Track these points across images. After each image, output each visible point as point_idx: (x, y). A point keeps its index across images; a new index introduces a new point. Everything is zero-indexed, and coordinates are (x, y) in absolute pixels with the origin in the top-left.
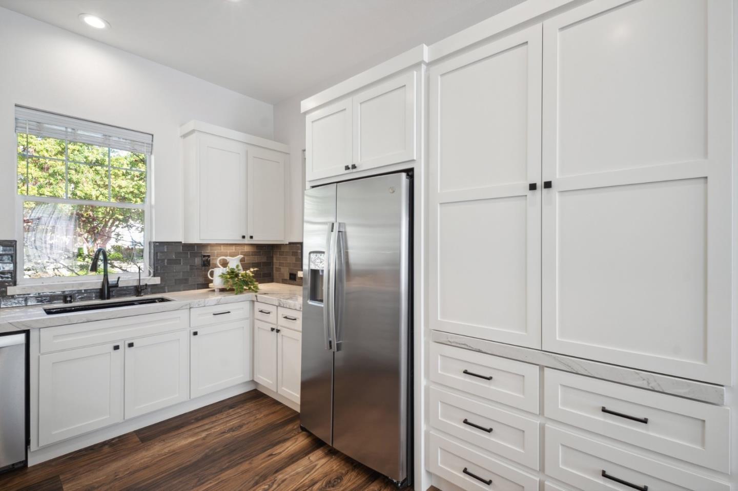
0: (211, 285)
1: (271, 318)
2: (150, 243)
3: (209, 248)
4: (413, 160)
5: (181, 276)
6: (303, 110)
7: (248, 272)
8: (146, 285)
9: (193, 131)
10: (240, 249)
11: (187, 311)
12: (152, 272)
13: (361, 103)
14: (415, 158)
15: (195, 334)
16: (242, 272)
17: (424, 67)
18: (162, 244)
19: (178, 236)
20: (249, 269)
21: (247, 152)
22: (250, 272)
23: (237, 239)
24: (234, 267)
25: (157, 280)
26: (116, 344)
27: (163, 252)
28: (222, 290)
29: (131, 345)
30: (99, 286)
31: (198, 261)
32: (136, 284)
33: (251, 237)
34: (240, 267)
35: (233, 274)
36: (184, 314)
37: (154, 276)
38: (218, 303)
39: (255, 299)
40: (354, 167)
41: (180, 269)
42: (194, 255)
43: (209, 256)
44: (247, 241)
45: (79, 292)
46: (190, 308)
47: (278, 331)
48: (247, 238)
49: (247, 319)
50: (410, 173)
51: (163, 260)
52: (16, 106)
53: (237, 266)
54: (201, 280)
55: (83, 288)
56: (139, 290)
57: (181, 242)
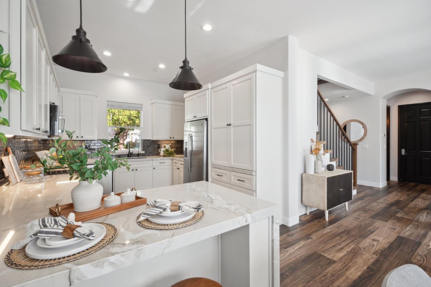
0: (160, 154)
1: (177, 165)
2: (141, 140)
3: (160, 141)
4: (207, 116)
5: (151, 151)
6: (184, 97)
7: (172, 150)
8: (140, 153)
9: (154, 103)
10: (171, 142)
11: (152, 161)
12: (142, 149)
13: (197, 98)
14: (208, 115)
15: (154, 168)
16: (170, 150)
17: (210, 90)
18: (145, 140)
19: (149, 138)
20: (172, 149)
21: (172, 108)
22: (173, 150)
23: (168, 138)
24: (168, 148)
25: (144, 152)
26: (133, 169)
27: (145, 143)
28: (164, 156)
29: (136, 170)
30: (128, 153)
31: (156, 146)
32: (137, 153)
33: (173, 138)
34: (170, 148)
35: (167, 150)
36: (151, 162)
37: (143, 150)
38: (161, 159)
39: (173, 159)
40: (196, 117)
41: (150, 149)
42: (155, 144)
43: (160, 144)
44: (172, 139)
45: (122, 155)
46: (153, 160)
47: (179, 169)
48: (172, 138)
49: (170, 165)
50: (207, 119)
51: (145, 146)
52: (107, 101)
53: (169, 148)
54: (157, 153)
55: (123, 154)
56: (138, 155)
57: (150, 140)
